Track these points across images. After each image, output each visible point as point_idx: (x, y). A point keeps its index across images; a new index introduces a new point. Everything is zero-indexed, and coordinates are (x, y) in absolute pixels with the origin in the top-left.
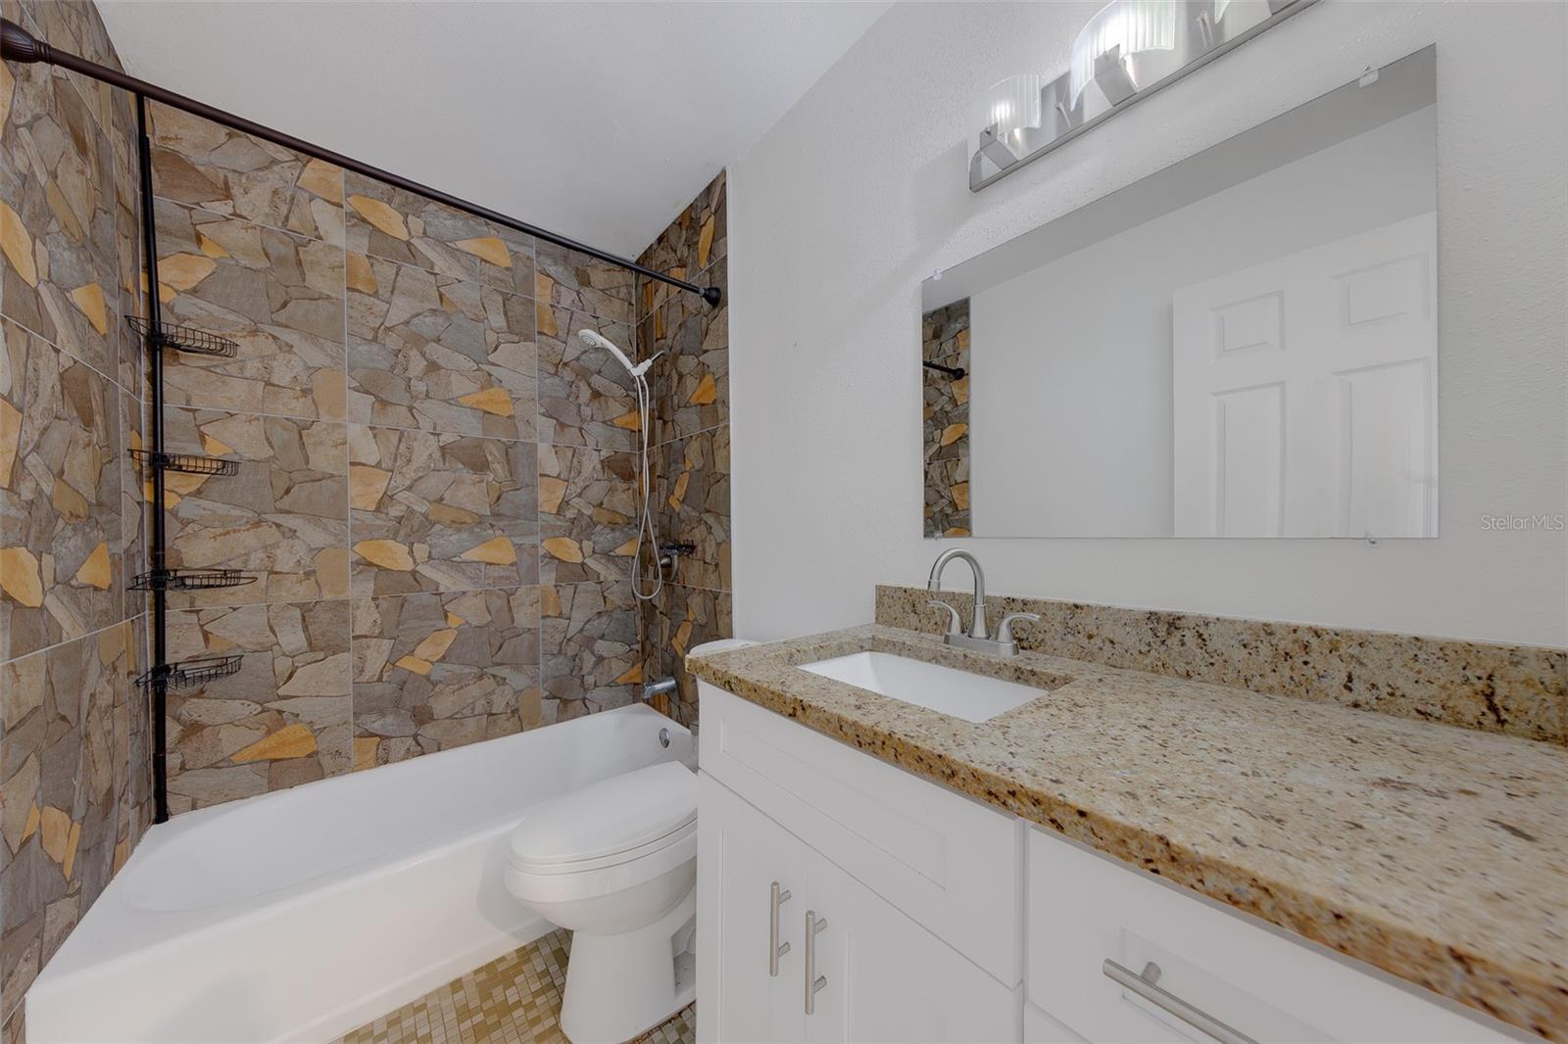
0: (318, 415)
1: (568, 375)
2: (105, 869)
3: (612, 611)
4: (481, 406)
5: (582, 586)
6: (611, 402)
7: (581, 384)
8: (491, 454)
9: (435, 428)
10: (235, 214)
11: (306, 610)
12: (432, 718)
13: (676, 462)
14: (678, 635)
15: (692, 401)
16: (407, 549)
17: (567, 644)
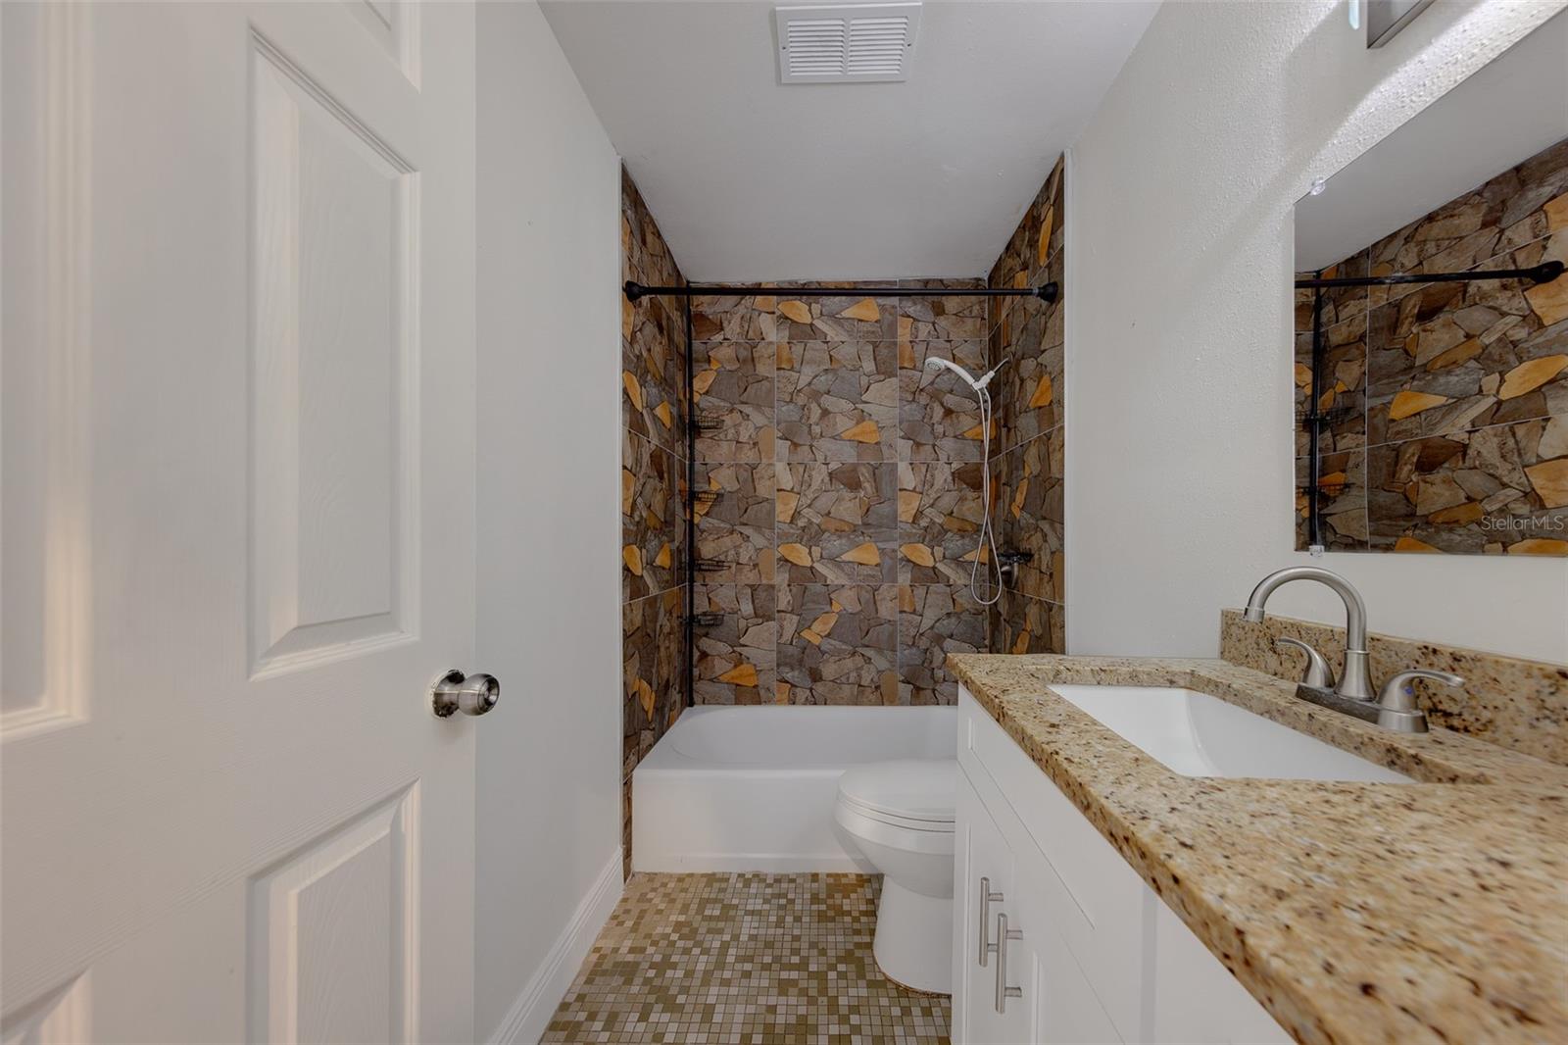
0: (761, 459)
1: (923, 399)
2: (665, 723)
3: (961, 613)
4: (857, 438)
5: (933, 587)
6: (963, 418)
7: (935, 405)
8: (863, 475)
9: (826, 459)
10: (725, 339)
11: (754, 588)
12: (821, 679)
13: (1017, 469)
14: (1018, 644)
15: (1031, 406)
16: (808, 551)
17: (919, 637)
